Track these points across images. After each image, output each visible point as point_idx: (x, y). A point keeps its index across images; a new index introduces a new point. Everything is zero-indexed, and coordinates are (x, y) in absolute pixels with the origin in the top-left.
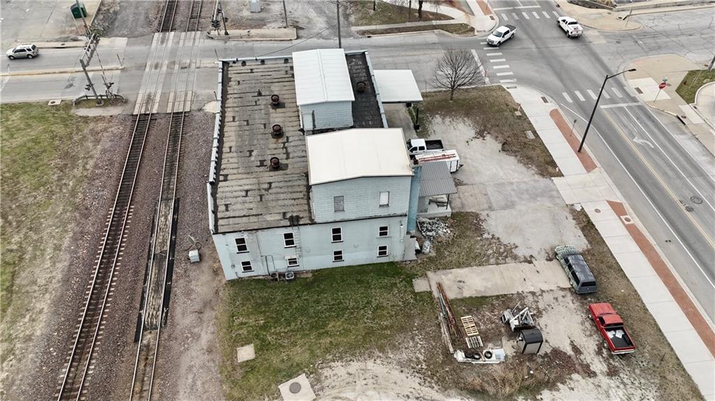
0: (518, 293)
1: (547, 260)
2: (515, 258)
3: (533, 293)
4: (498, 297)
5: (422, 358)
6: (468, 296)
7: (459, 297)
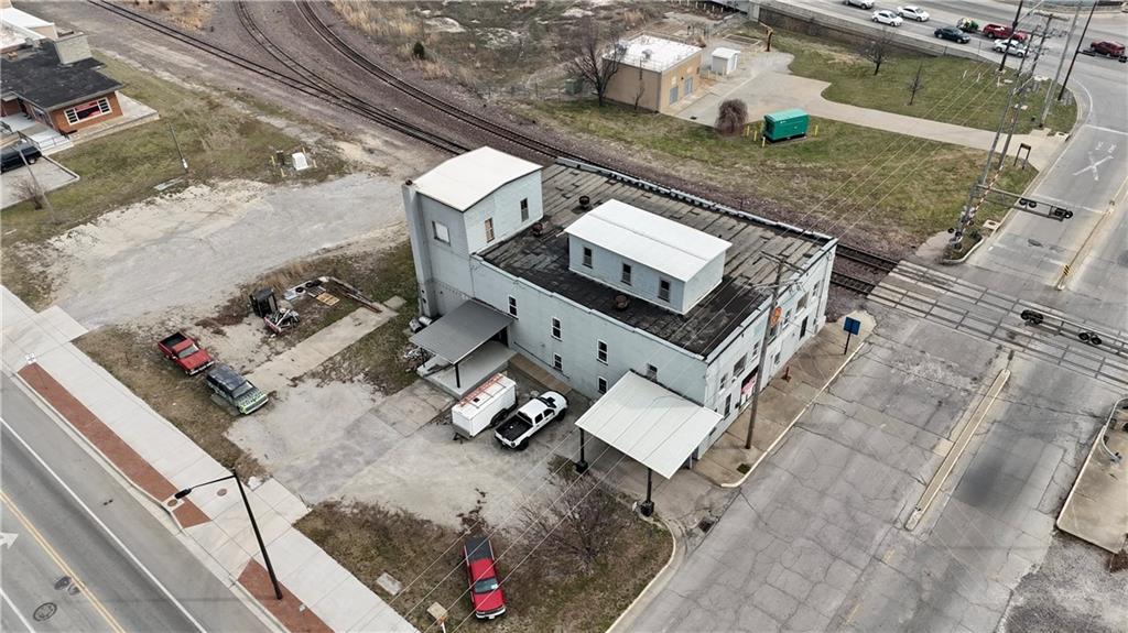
0: (294, 346)
1: (275, 392)
2: (314, 375)
3: (278, 353)
4: (314, 333)
5: (356, 265)
6: (344, 319)
7: (353, 314)
